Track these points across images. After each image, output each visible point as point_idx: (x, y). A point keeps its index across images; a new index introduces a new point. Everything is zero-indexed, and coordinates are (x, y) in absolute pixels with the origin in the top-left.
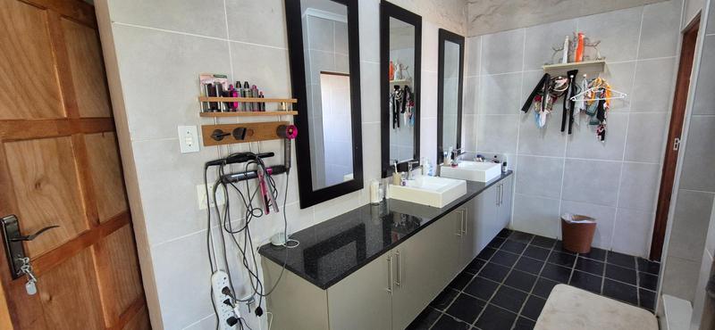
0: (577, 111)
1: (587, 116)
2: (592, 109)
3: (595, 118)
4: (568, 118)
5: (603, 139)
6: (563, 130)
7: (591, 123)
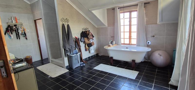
0: (20, 34)
1: (22, 35)
2: (23, 33)
3: (24, 35)
4: (18, 36)
5: (27, 39)
6: (17, 39)
7: (24, 36)
